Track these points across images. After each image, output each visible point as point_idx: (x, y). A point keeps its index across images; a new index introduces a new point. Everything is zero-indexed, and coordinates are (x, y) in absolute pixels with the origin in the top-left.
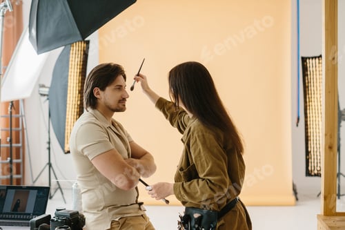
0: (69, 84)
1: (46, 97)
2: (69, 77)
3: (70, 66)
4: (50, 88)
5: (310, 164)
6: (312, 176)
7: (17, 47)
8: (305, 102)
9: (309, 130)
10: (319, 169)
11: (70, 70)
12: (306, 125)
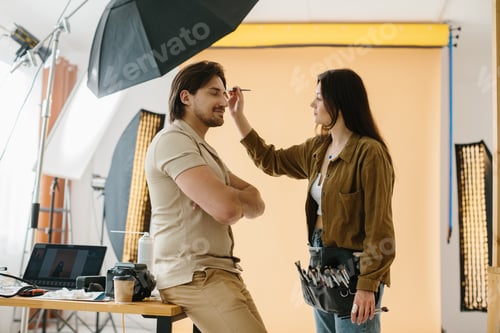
0: (134, 171)
1: (101, 192)
2: (135, 162)
3: (137, 147)
4: (108, 179)
5: (466, 294)
6: (470, 310)
7: (69, 100)
8: (460, 206)
9: (465, 246)
10: (479, 300)
11: (136, 152)
12: (461, 237)
